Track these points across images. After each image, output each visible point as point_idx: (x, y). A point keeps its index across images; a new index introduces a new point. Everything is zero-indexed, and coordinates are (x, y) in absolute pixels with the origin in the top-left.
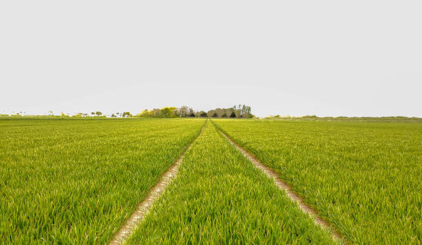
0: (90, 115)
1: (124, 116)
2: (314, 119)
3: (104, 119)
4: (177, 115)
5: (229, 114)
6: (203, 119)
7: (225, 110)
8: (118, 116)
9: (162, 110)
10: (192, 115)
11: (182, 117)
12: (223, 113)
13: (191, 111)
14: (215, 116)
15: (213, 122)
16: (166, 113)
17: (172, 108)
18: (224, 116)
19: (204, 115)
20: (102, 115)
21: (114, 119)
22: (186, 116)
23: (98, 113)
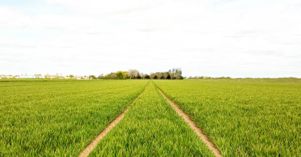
0: (66, 78)
1: (90, 78)
2: (228, 80)
3: (75, 81)
4: (128, 78)
5: (166, 76)
6: (147, 81)
7: (163, 74)
8: (86, 79)
9: (117, 74)
10: (139, 78)
11: (132, 78)
12: (161, 76)
13: (138, 74)
14: (156, 78)
15: (154, 83)
16: (120, 76)
17: (124, 72)
18: (162, 78)
19: (147, 77)
20: (74, 78)
21: (82, 80)
22: (134, 78)
23: (71, 76)
